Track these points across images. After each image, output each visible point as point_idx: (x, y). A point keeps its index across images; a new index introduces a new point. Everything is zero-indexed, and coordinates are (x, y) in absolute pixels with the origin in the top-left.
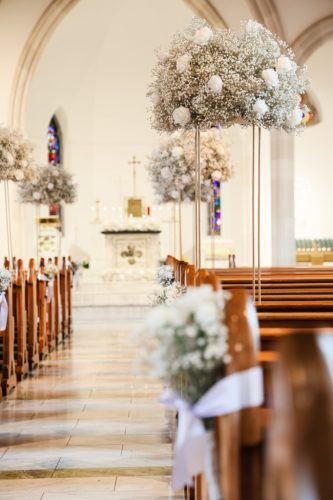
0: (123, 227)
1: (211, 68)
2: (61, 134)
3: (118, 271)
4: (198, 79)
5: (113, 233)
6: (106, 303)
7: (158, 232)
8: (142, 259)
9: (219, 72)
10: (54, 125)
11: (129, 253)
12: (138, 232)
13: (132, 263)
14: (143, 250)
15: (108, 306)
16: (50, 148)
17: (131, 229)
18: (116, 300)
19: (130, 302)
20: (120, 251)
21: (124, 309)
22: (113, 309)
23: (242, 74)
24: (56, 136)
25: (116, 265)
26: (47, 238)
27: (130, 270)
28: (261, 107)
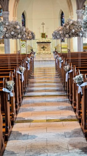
0: (42, 41)
1: (73, 28)
2: (25, 17)
3: (41, 52)
4: (70, 30)
5: (40, 43)
6: (39, 60)
7: (51, 42)
8: (47, 49)
9: (74, 29)
10: (23, 15)
11: (43, 48)
12: (46, 42)
13: (44, 50)
14: (47, 47)
15: (39, 61)
16: (22, 21)
17: (44, 42)
18: (41, 59)
19: (44, 60)
20: (41, 47)
21: (43, 62)
22: (41, 61)
23: (78, 29)
24: (23, 18)
25: (40, 50)
26: (23, 44)
27: (44, 52)
28: (81, 34)
